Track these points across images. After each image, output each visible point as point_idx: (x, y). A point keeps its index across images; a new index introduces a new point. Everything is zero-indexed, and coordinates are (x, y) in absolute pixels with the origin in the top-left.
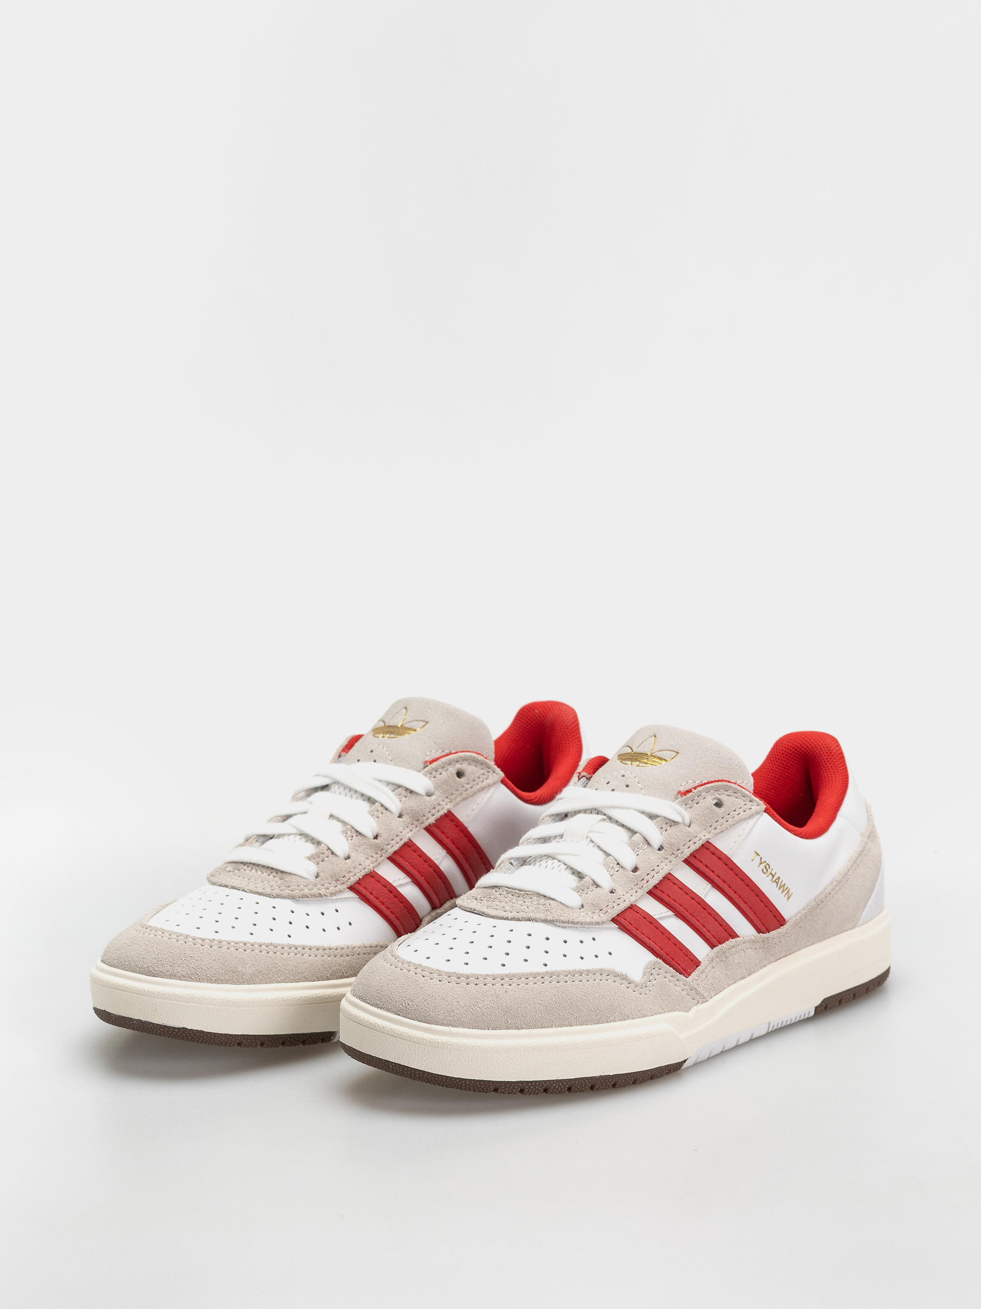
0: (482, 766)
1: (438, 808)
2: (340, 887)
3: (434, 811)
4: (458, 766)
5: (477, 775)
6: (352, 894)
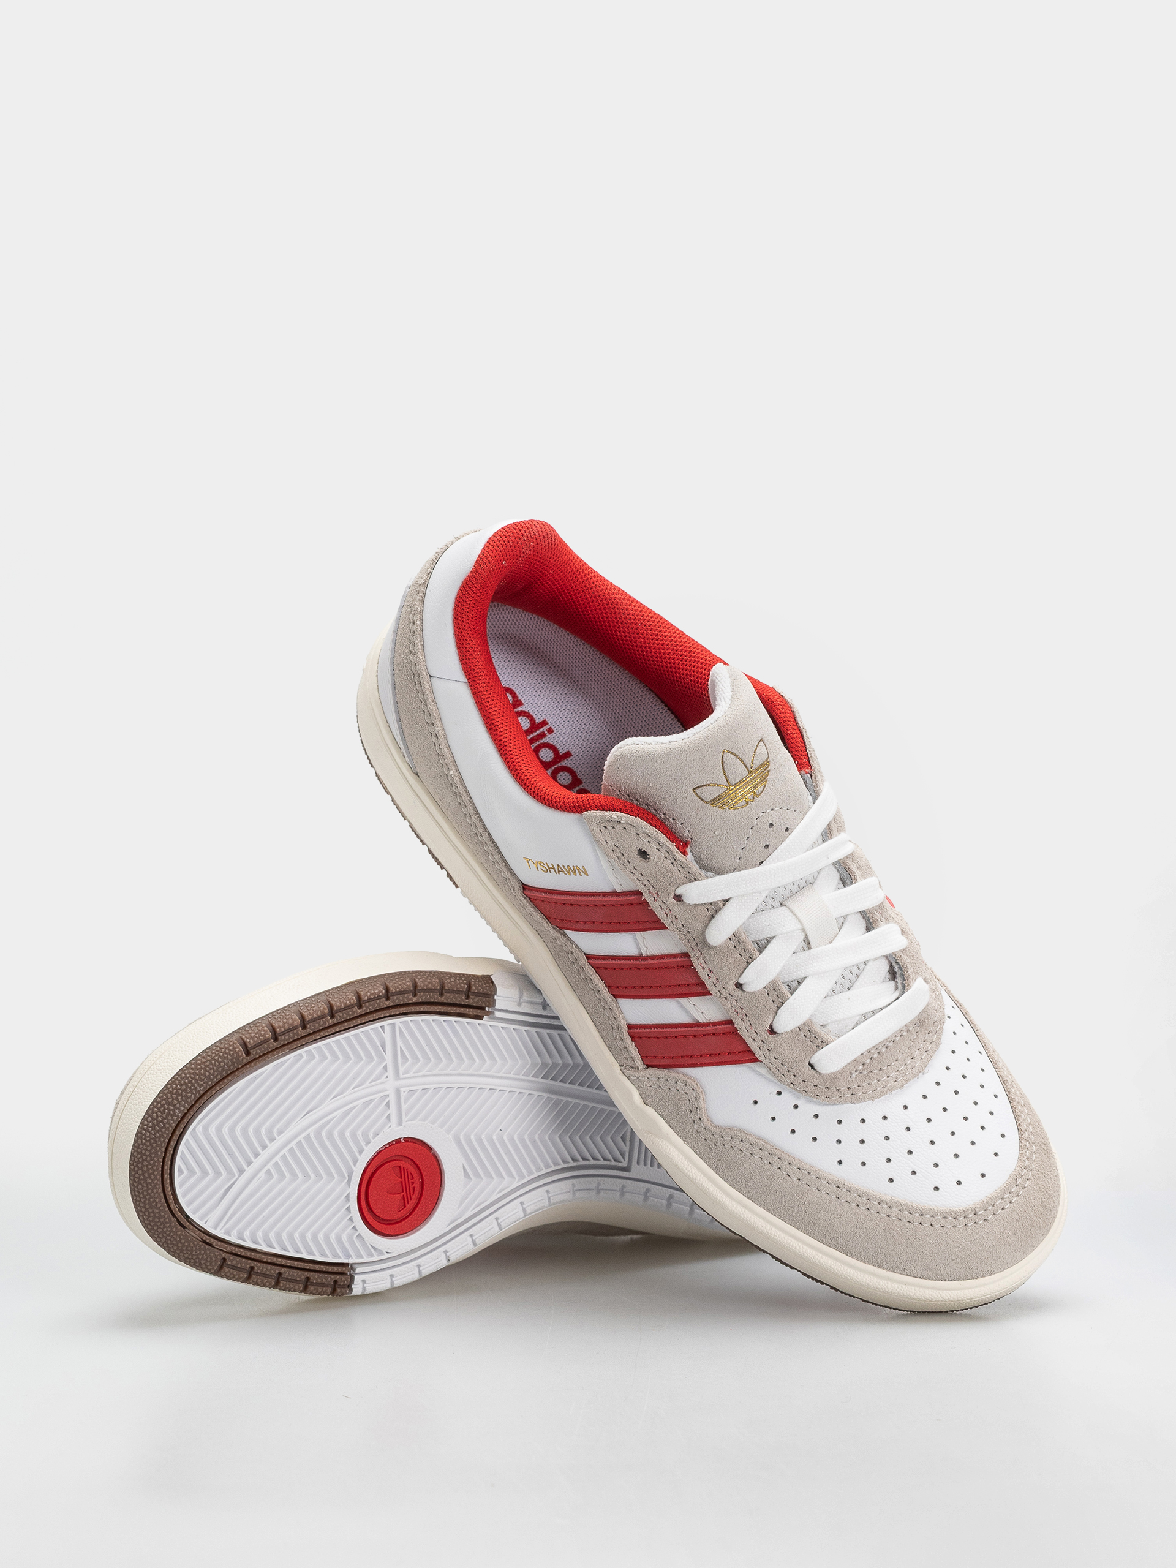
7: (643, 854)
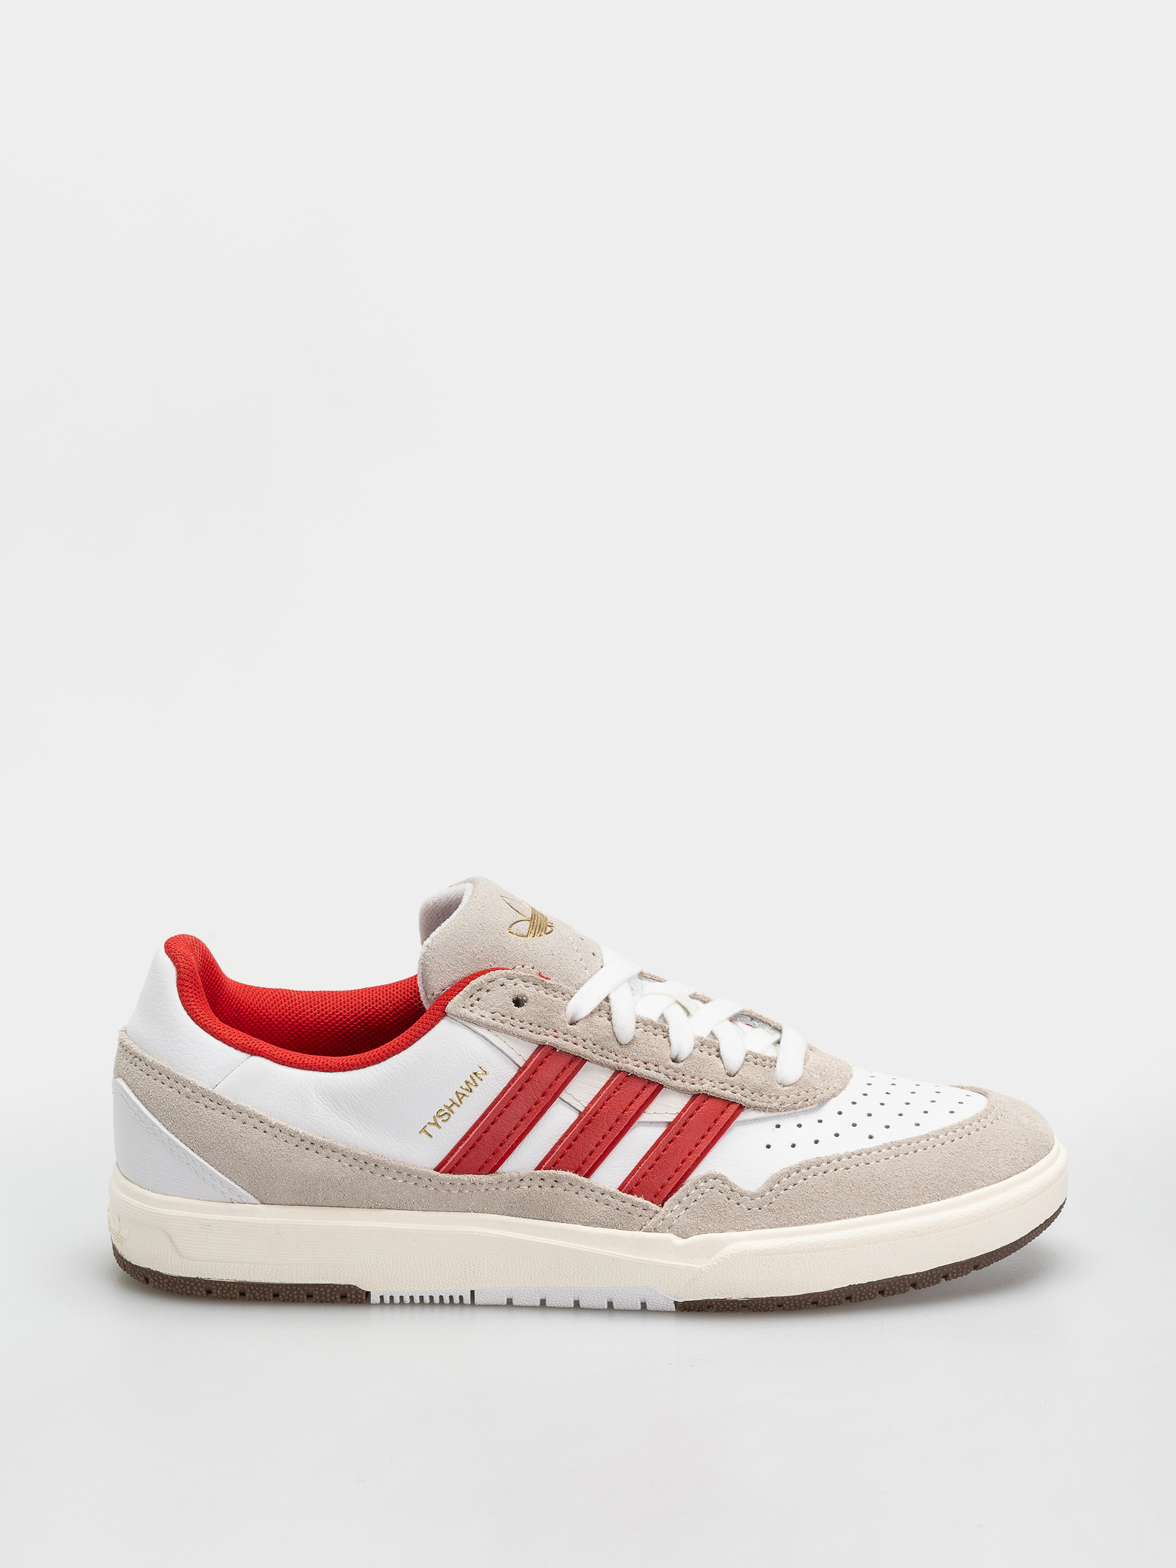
7: (518, 1002)
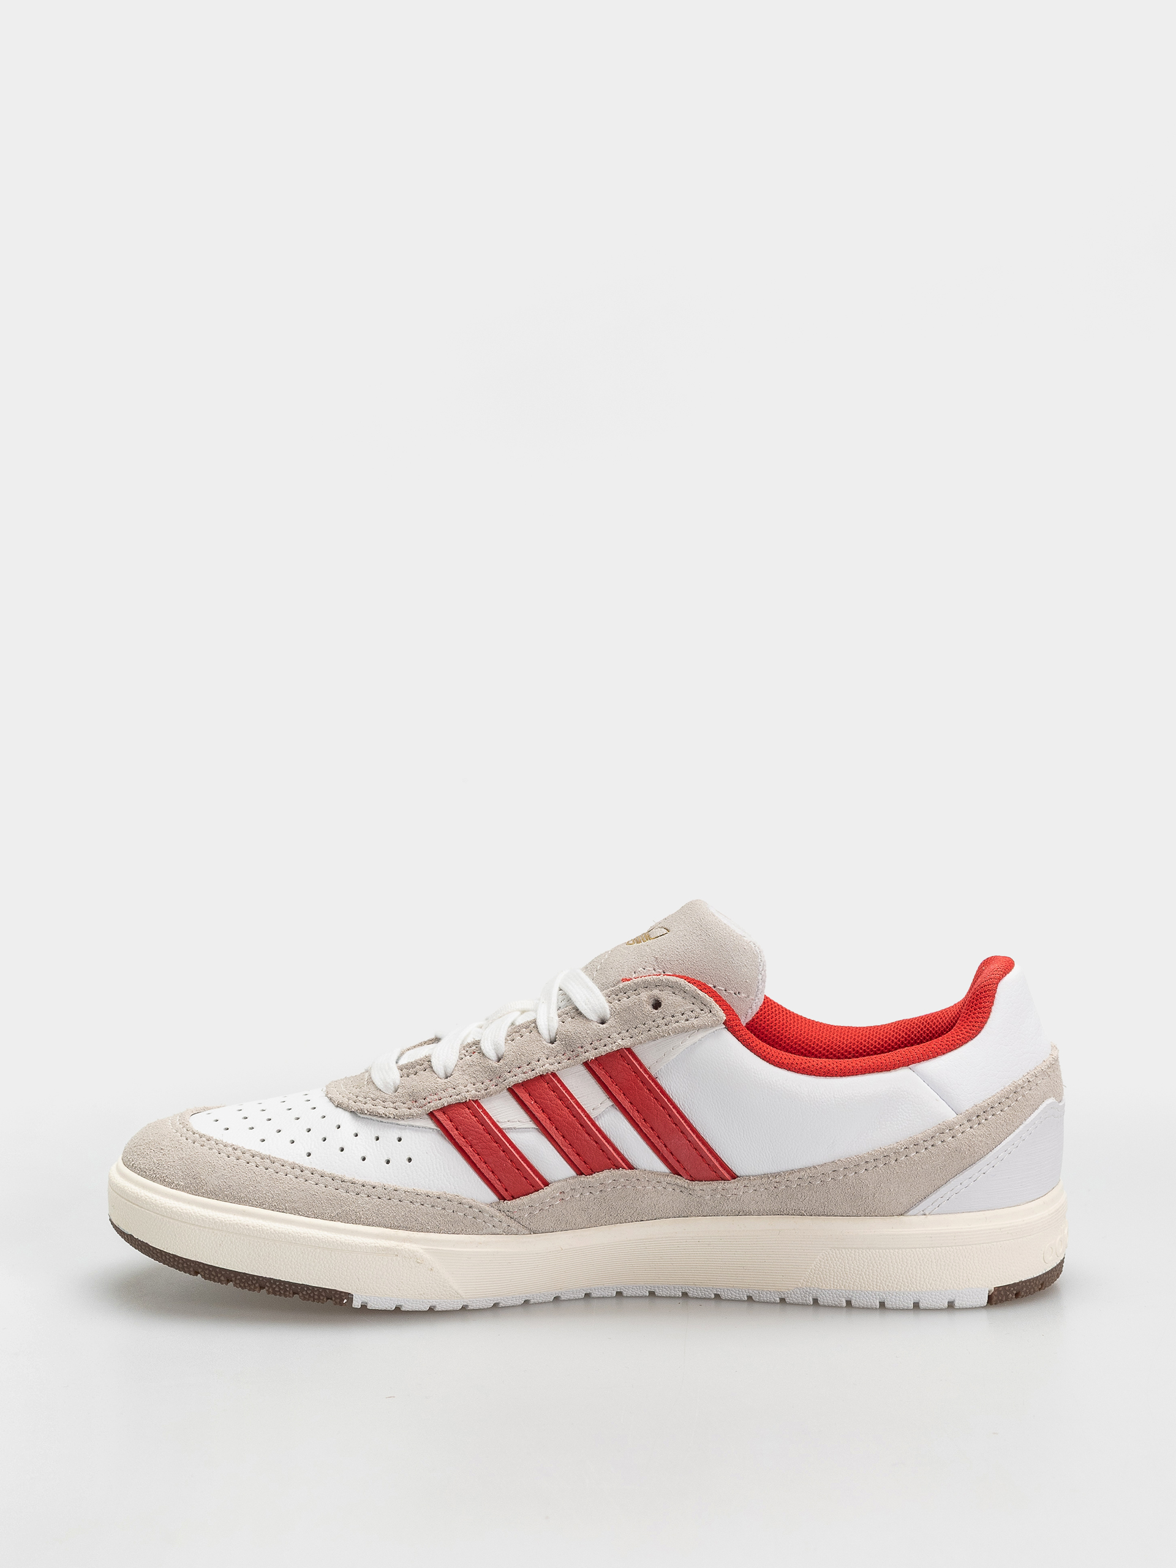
0: (694, 1000)
1: (606, 1040)
2: (414, 1111)
3: (597, 1043)
4: (656, 992)
5: (682, 1009)
6: (431, 1124)
